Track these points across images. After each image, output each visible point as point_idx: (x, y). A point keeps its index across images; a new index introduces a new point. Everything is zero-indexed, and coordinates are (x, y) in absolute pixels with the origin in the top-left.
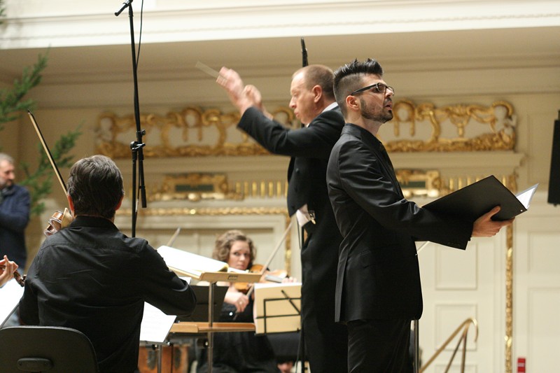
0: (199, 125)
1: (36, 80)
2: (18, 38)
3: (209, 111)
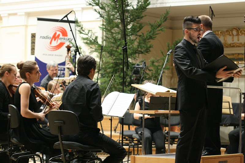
0: (238, 35)
1: (165, 19)
2: (163, 3)
3: (242, 29)
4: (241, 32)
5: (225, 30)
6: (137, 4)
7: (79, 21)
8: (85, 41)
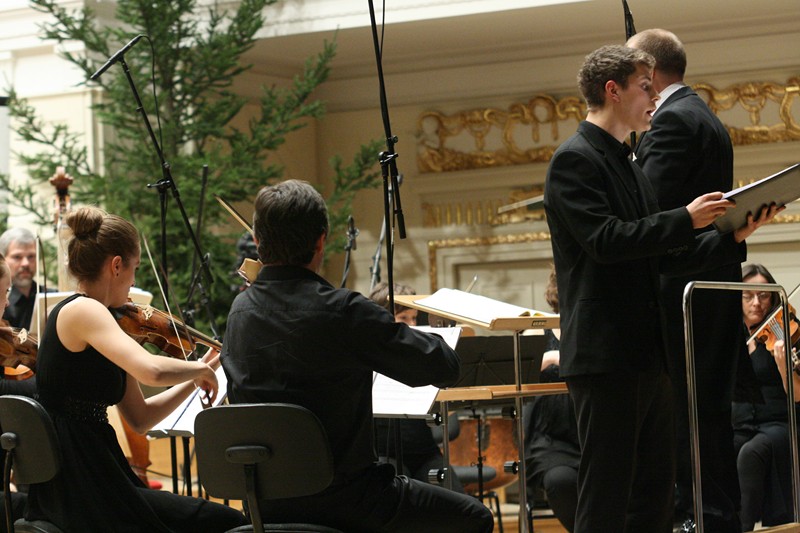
0: (553, 119)
1: (323, 74)
2: (300, 20)
3: (565, 99)
4: (563, 108)
5: (505, 105)
6: (210, 28)
7: (19, 96)
8: (34, 167)
